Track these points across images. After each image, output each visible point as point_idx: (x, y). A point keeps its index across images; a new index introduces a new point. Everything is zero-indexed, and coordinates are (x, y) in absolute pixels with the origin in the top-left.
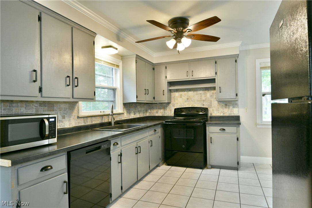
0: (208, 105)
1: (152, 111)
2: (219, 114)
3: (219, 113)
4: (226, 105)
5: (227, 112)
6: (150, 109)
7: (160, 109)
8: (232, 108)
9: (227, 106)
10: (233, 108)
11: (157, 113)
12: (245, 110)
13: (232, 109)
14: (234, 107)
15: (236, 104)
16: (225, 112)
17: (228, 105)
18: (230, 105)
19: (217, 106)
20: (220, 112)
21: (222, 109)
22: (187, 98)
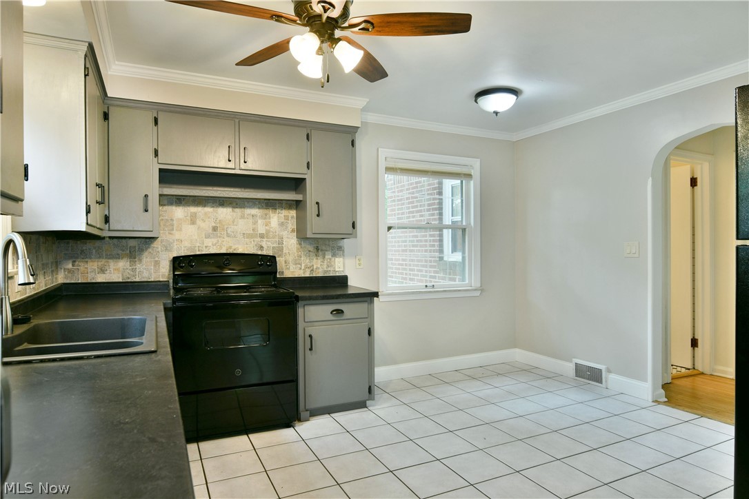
0: (273, 248)
1: (82, 266)
2: (302, 271)
3: (301, 269)
4: (317, 249)
5: (319, 266)
6: (74, 258)
7: (117, 257)
8: (330, 257)
9: (320, 253)
10: (332, 256)
11: (102, 271)
12: (358, 262)
13: (330, 259)
14: (334, 255)
15: (340, 248)
16: (315, 267)
17: (322, 250)
18: (326, 251)
19: (295, 250)
20: (303, 268)
21: (308, 261)
22: (214, 225)
